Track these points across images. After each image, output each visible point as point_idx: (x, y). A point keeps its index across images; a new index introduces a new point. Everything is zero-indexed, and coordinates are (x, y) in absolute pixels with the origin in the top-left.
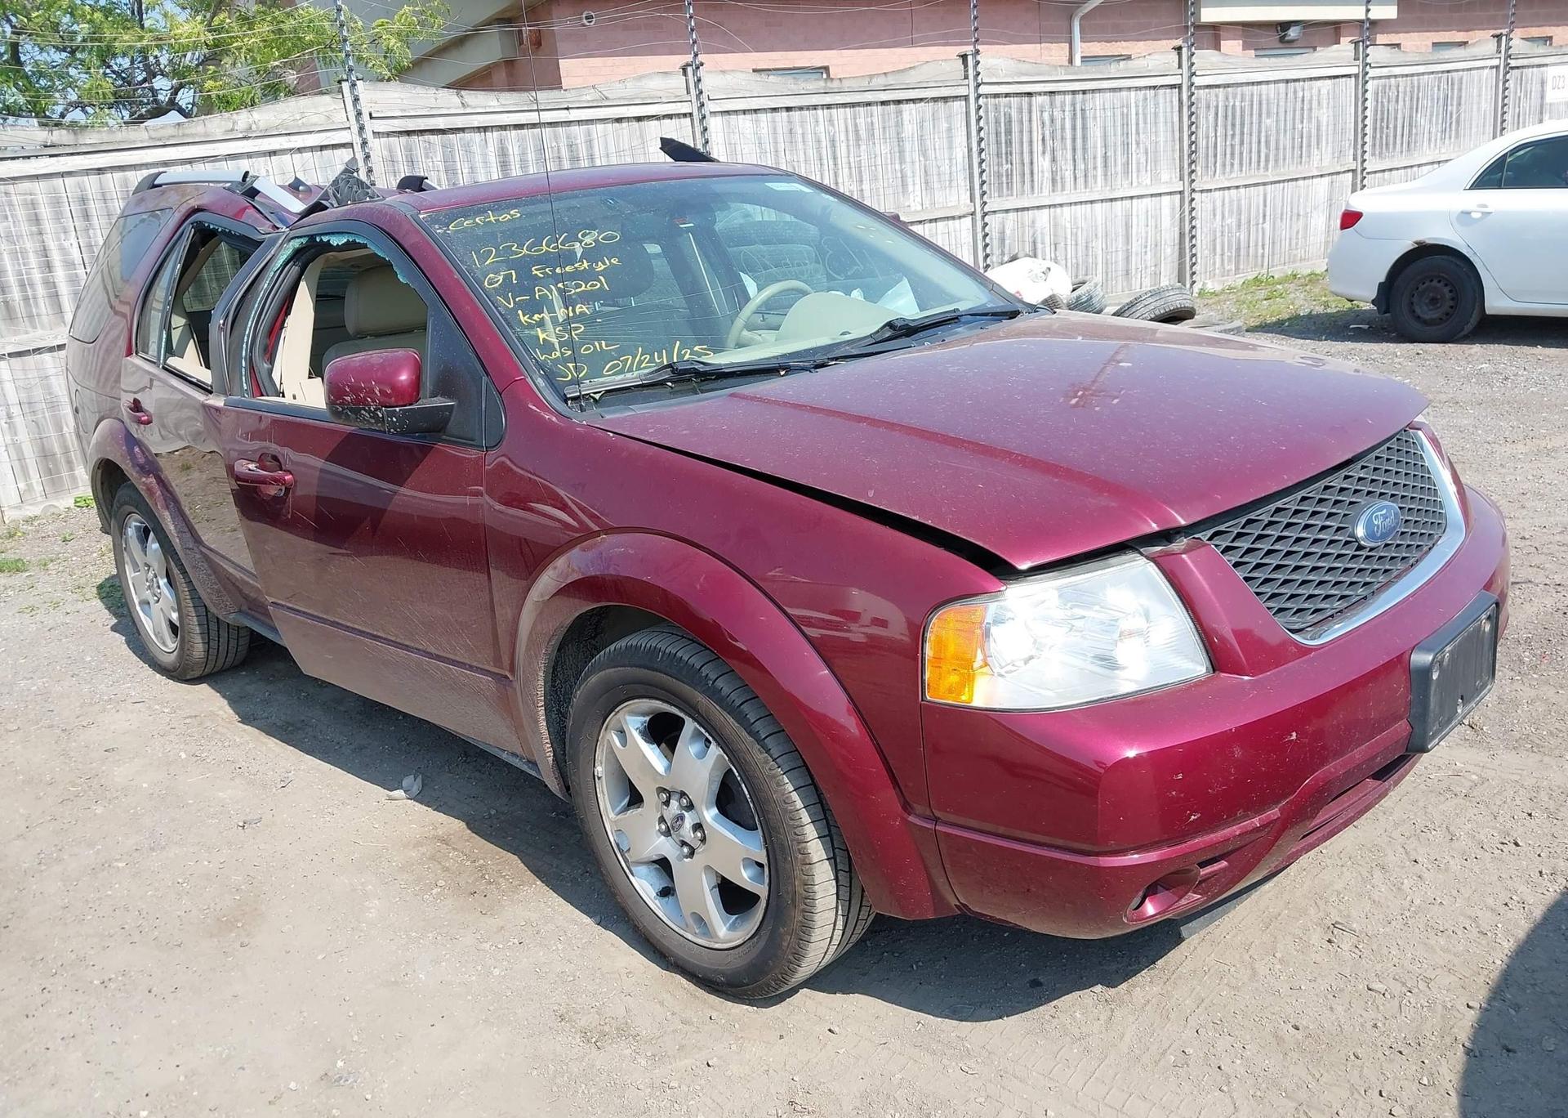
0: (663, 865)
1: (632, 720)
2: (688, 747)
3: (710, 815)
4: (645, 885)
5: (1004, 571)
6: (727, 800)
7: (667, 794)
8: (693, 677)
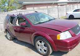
0: (41, 49)
1: (39, 41)
2: (42, 43)
3: (44, 46)
4: (39, 50)
5: (61, 32)
6: (45, 45)
7: (41, 45)
8: (43, 39)
